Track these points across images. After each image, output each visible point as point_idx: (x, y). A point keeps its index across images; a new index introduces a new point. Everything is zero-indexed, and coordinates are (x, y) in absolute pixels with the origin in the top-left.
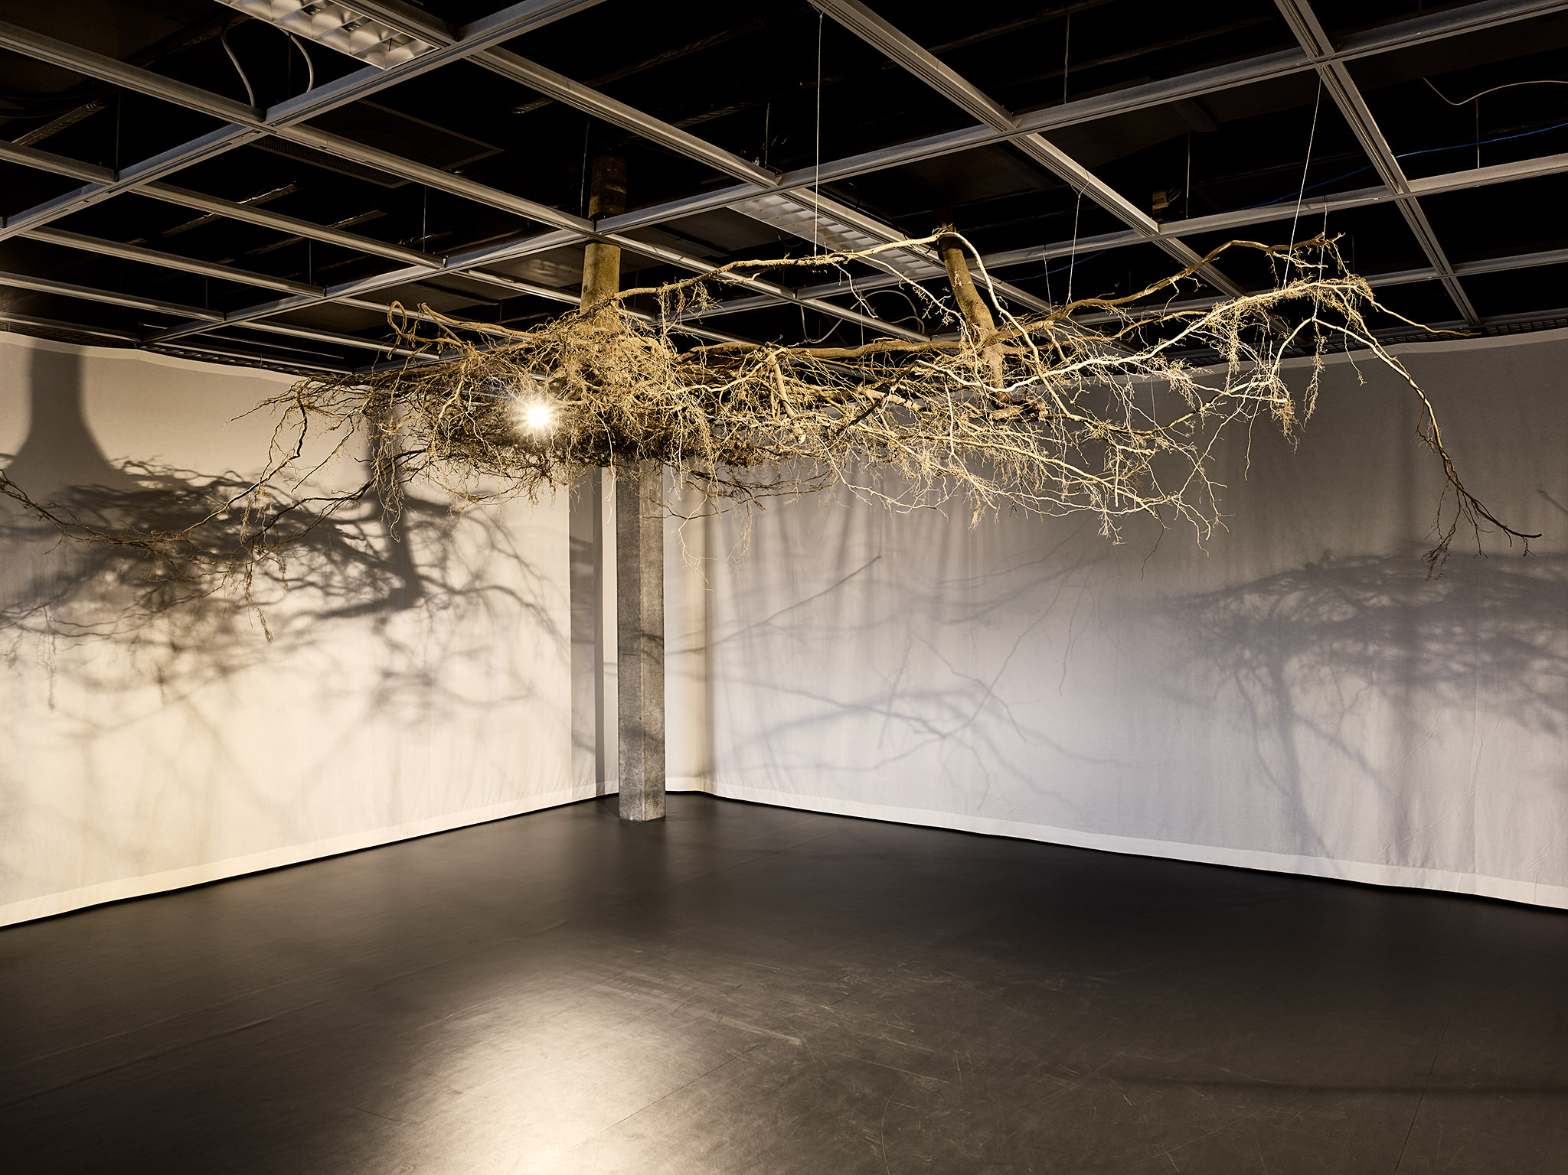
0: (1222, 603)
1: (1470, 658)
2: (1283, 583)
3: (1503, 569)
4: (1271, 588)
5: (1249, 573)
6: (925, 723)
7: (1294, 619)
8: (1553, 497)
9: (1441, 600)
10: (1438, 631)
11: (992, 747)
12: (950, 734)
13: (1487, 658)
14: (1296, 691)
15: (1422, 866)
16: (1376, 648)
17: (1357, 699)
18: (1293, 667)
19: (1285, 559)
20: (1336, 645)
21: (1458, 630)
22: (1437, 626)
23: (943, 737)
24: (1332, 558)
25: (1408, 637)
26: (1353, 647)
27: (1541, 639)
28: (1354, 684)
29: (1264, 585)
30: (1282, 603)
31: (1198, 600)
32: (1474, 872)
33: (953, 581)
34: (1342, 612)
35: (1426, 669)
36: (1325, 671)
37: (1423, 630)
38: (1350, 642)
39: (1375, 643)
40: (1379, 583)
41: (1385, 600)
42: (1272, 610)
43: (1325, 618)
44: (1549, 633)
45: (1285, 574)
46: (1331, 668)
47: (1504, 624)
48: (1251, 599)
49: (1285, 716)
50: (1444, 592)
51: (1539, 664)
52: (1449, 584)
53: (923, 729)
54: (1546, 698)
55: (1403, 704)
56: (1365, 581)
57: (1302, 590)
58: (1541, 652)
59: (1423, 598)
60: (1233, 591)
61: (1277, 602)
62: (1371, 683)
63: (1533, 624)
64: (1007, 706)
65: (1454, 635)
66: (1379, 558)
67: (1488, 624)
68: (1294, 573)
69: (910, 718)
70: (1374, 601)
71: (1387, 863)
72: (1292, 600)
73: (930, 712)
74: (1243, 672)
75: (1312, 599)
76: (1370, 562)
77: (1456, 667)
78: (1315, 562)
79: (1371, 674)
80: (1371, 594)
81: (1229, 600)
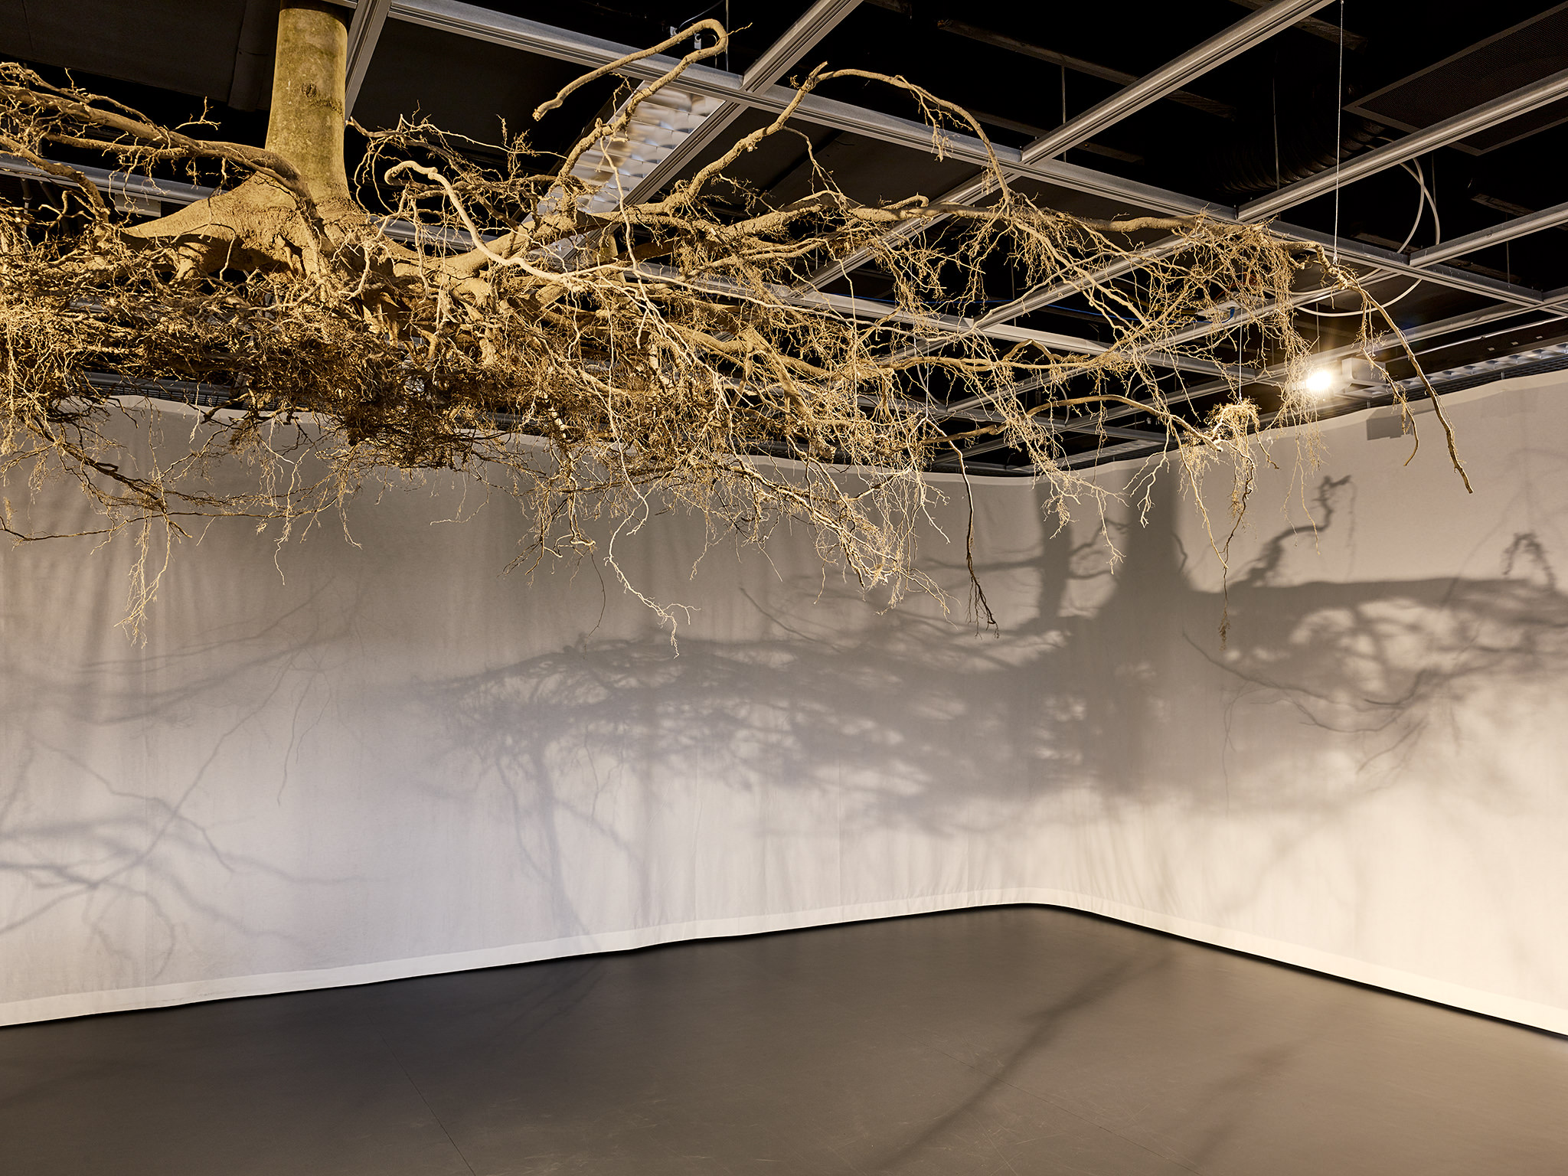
0: (483, 688)
1: (695, 732)
2: (542, 665)
3: (716, 654)
4: (531, 671)
5: (510, 656)
6: (60, 870)
7: (554, 701)
8: (749, 593)
9: (673, 680)
10: (671, 709)
11: (179, 887)
12: (105, 880)
13: (707, 731)
14: (555, 775)
15: (659, 924)
16: (626, 727)
17: (609, 778)
18: (553, 751)
19: (544, 641)
20: (591, 727)
21: (686, 707)
22: (670, 705)
23: (93, 886)
24: (587, 641)
25: (650, 718)
26: (605, 727)
27: (743, 712)
28: (607, 763)
29: (524, 668)
30: (542, 686)
31: (456, 685)
32: (695, 919)
33: (115, 662)
34: (596, 694)
35: (663, 744)
36: (582, 753)
37: (660, 709)
38: (603, 722)
39: (624, 723)
40: (628, 665)
41: (633, 682)
42: (532, 695)
43: (581, 701)
44: (748, 707)
45: (543, 657)
46: (587, 750)
47: (718, 701)
48: (512, 683)
49: (546, 801)
50: (676, 674)
51: (742, 733)
52: (680, 667)
53: (57, 880)
54: (745, 762)
55: (646, 777)
56: (615, 664)
57: (561, 672)
58: (743, 724)
59: (658, 680)
60: (494, 674)
61: (538, 684)
62: (621, 761)
63: (738, 700)
64: (203, 830)
65: (683, 712)
66: (627, 642)
67: (708, 702)
68: (552, 656)
69: (31, 867)
70: (623, 683)
71: (635, 928)
72: (551, 683)
73: (72, 854)
74: (505, 761)
75: (570, 682)
76: (620, 645)
77: (685, 740)
78: (573, 646)
79: (621, 753)
80: (619, 676)
81: (489, 685)
